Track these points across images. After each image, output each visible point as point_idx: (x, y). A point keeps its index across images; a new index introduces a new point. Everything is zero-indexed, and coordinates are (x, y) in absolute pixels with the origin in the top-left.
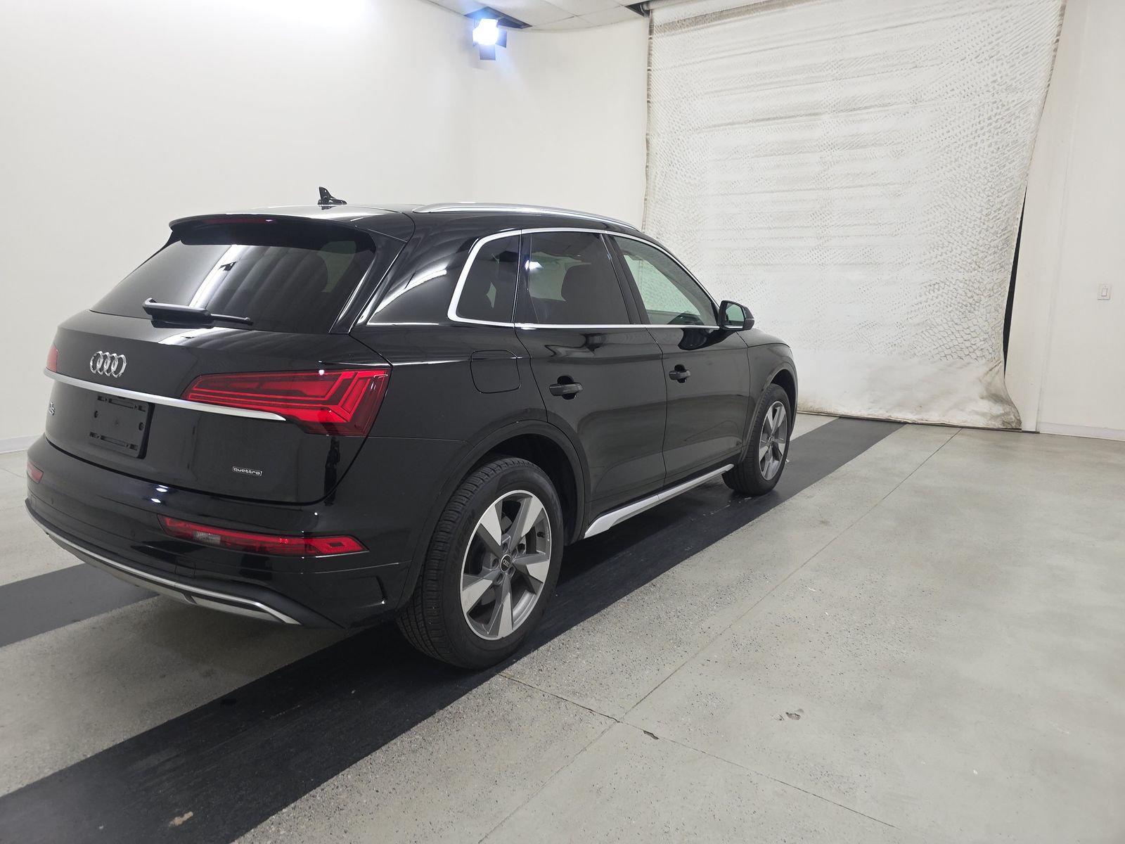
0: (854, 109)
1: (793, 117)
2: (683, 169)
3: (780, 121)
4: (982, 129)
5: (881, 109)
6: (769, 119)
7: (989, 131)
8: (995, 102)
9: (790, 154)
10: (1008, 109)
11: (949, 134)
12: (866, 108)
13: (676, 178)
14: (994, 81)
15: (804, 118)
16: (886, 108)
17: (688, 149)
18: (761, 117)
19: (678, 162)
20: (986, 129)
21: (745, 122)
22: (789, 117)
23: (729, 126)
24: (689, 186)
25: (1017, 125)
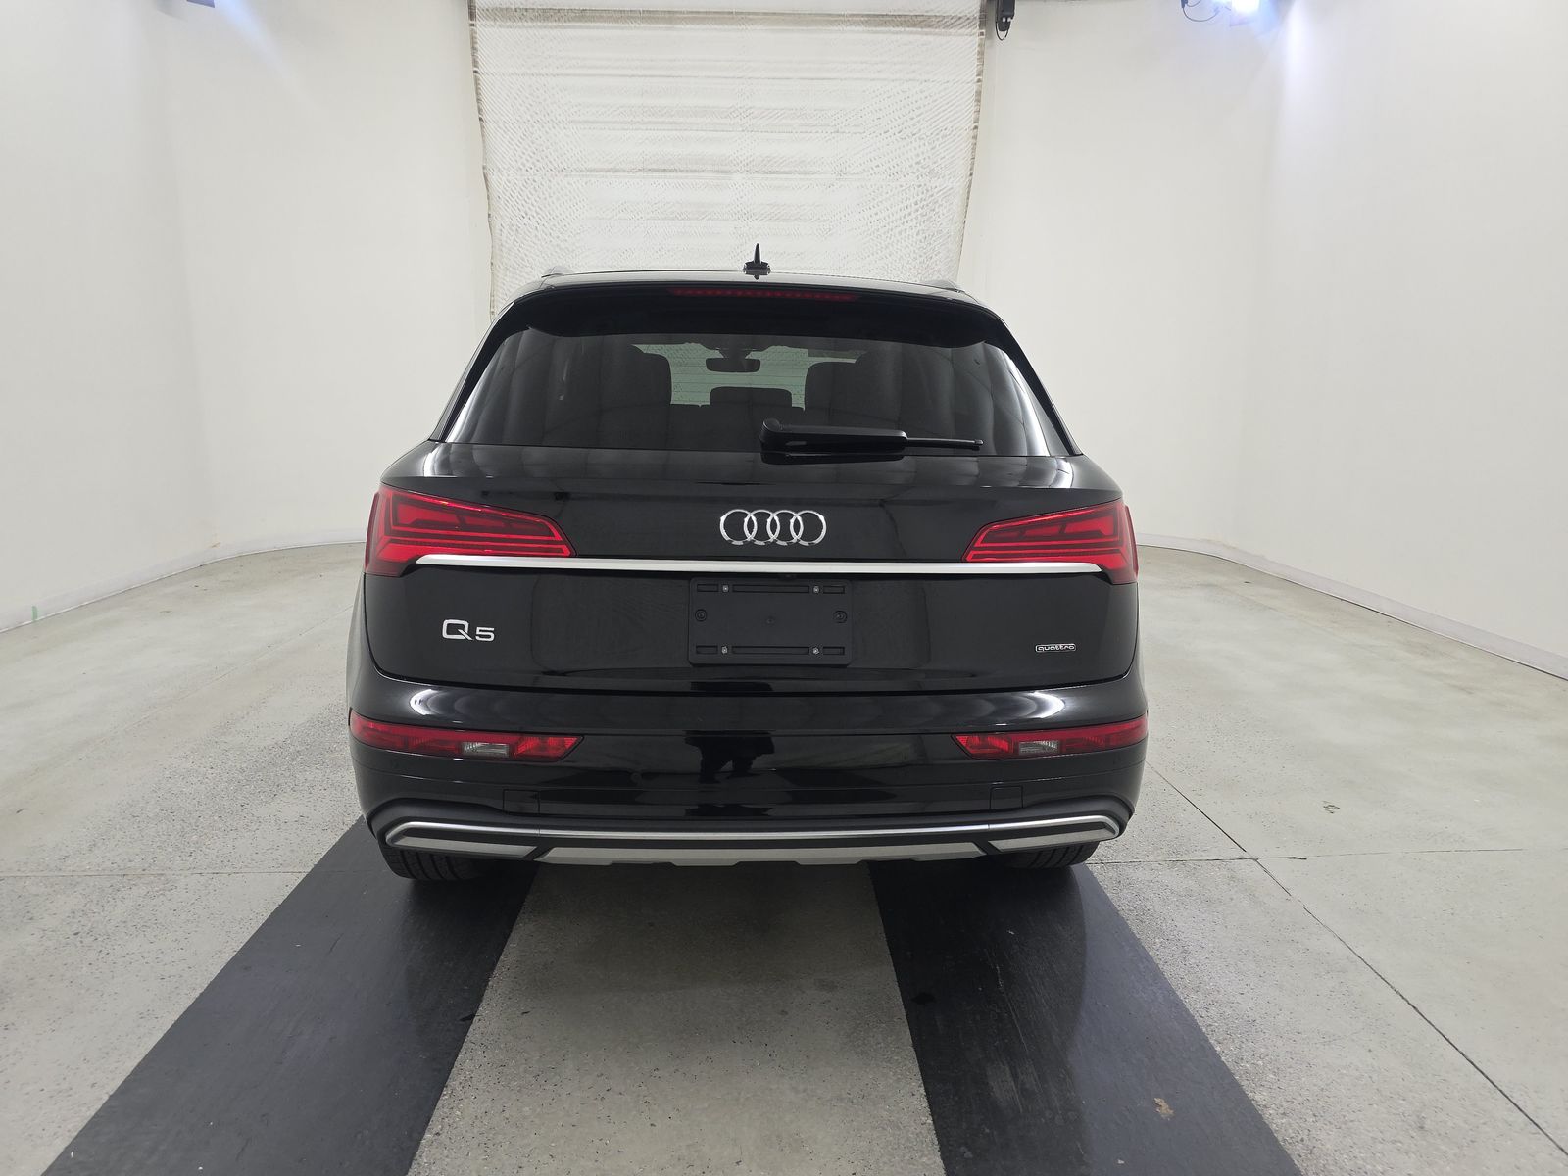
0: (771, 173)
1: (695, 171)
2: (546, 224)
3: (680, 174)
4: (910, 214)
5: (802, 177)
6: (664, 170)
7: (917, 218)
8: (920, 186)
9: (697, 219)
10: (932, 196)
11: (878, 217)
12: (784, 173)
13: (536, 236)
14: (918, 163)
15: (711, 175)
16: (807, 176)
17: (550, 197)
18: (654, 166)
19: (538, 213)
20: (914, 215)
21: (631, 170)
22: (692, 171)
23: (611, 174)
24: (557, 249)
25: (940, 213)
